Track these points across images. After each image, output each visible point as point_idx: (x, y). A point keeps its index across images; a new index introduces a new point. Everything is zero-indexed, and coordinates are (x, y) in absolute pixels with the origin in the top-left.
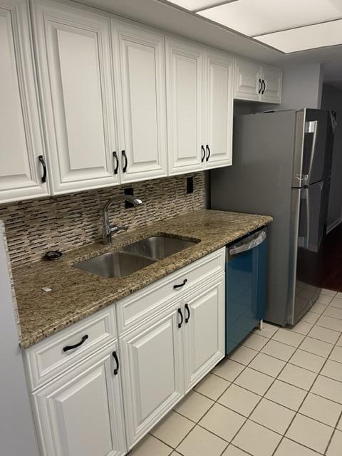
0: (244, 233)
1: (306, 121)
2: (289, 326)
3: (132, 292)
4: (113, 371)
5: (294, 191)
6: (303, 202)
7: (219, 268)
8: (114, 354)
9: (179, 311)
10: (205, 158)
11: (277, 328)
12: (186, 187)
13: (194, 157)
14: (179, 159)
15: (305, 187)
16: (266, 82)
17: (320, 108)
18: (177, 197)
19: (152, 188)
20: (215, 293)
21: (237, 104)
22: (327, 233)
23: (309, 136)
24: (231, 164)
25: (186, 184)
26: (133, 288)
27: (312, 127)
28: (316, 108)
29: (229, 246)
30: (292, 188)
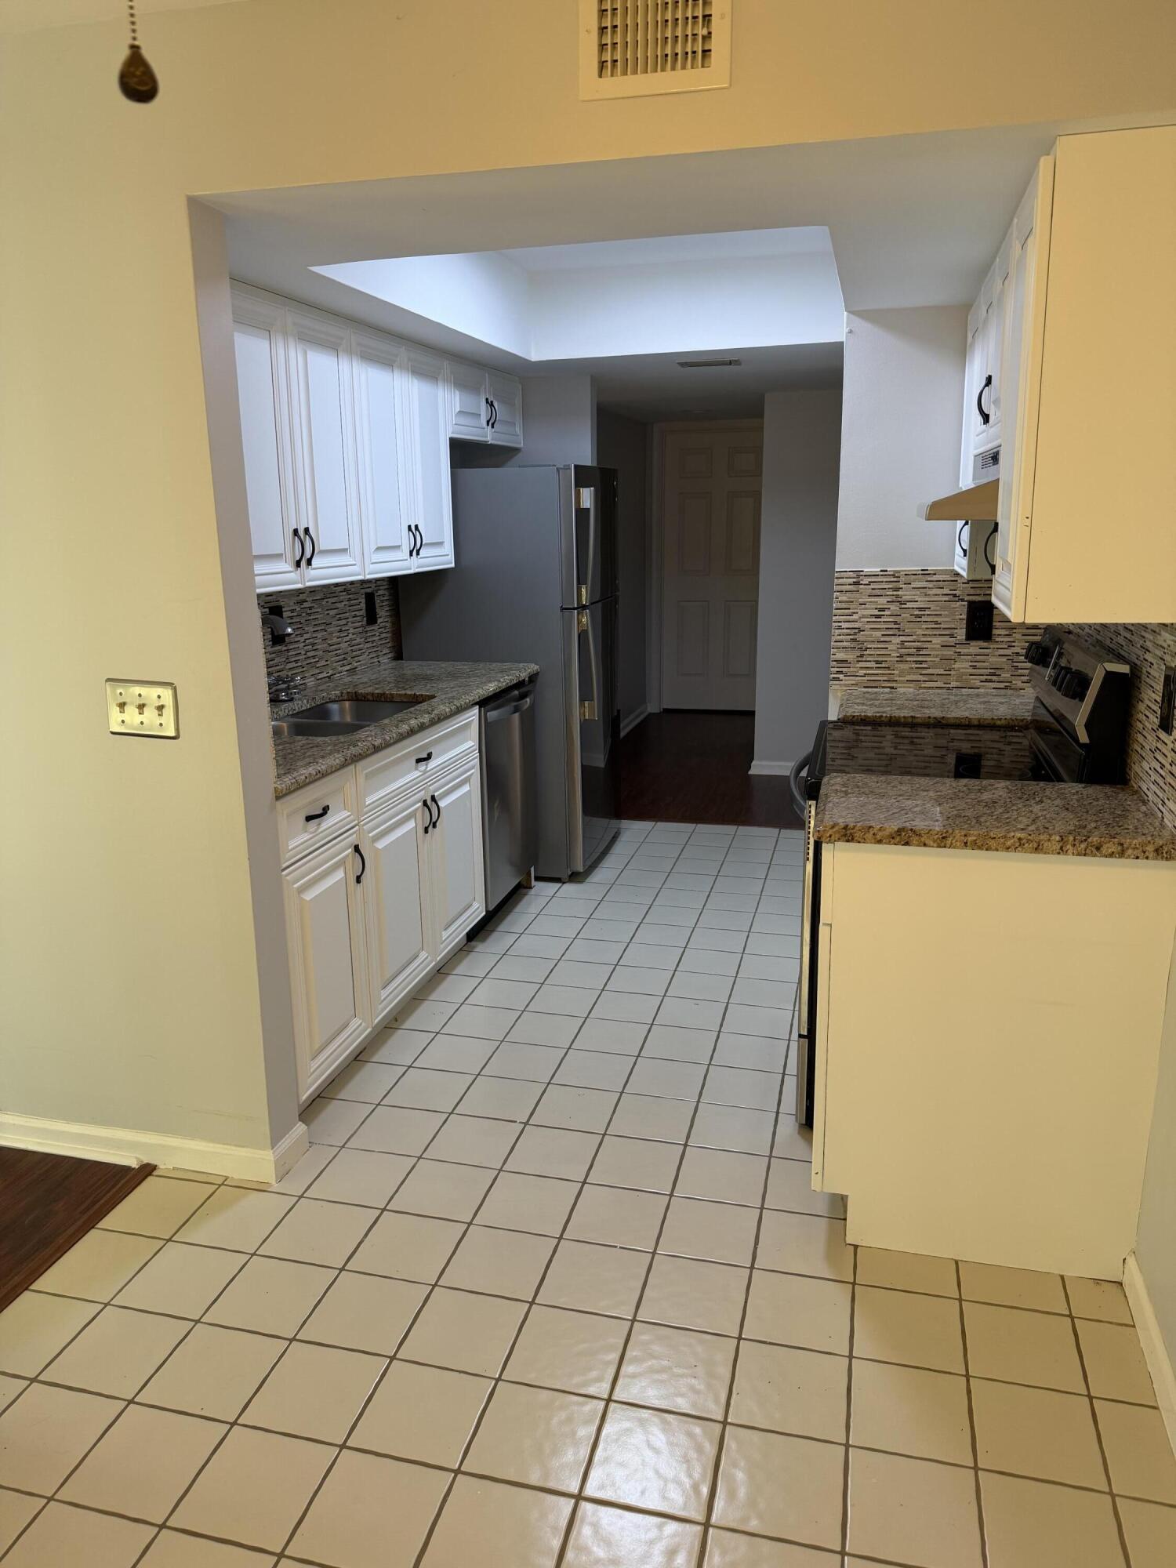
0: (503, 685)
1: (576, 486)
2: (575, 877)
3: (377, 749)
4: (355, 878)
5: (567, 613)
6: (583, 636)
7: (470, 743)
8: (357, 849)
9: (425, 803)
10: (415, 551)
11: (556, 886)
12: (363, 612)
13: (398, 547)
14: (379, 549)
15: (584, 607)
16: (496, 404)
17: (595, 464)
18: (352, 630)
19: (310, 608)
20: (466, 788)
21: (457, 446)
22: (622, 734)
23: (582, 514)
24: (453, 565)
25: (363, 605)
26: (377, 742)
27: (587, 497)
28: (589, 464)
29: (483, 703)
30: (563, 609)
